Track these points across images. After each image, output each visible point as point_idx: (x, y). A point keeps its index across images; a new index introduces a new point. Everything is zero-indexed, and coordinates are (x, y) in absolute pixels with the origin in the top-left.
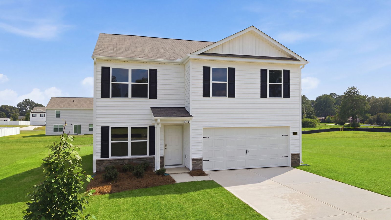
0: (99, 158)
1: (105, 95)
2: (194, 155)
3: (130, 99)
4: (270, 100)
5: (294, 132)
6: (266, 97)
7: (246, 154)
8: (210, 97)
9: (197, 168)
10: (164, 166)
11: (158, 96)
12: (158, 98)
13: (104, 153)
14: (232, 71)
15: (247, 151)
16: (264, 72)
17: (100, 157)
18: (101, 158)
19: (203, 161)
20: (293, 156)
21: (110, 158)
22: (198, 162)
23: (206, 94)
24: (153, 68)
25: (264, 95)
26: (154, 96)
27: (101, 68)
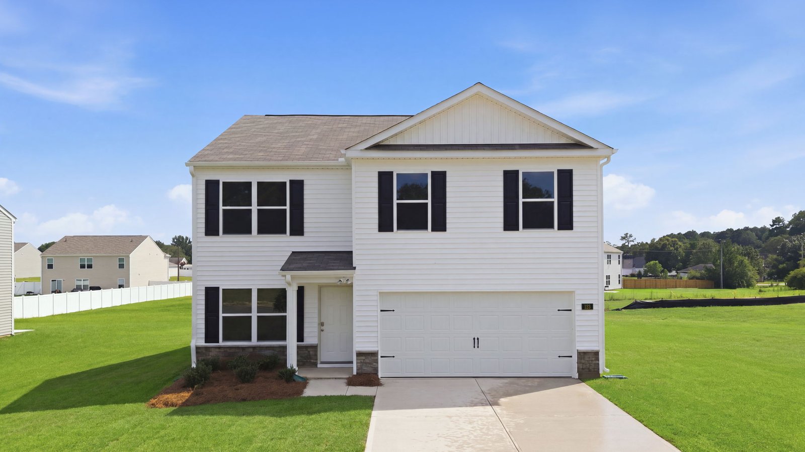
0: (202, 343)
1: (211, 229)
2: (361, 345)
3: (254, 237)
4: (524, 236)
5: (586, 304)
6: (517, 229)
7: (474, 347)
8: (393, 231)
9: (367, 369)
10: (319, 362)
11: (305, 230)
12: (305, 234)
13: (211, 334)
14: (440, 178)
15: (476, 342)
16: (510, 177)
17: (204, 340)
18: (206, 342)
19: (381, 357)
20: (582, 355)
21: (221, 343)
22: (369, 358)
23: (385, 225)
24: (297, 177)
25: (510, 224)
26: (298, 229)
27: (204, 183)
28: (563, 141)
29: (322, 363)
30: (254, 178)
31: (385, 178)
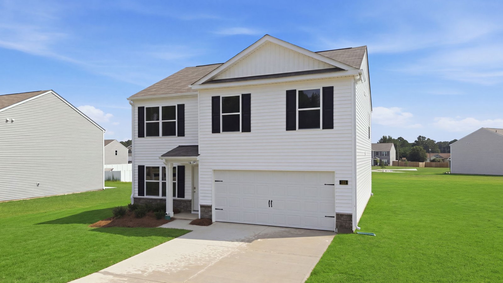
0: (137, 196)
1: (141, 135)
2: (203, 201)
3: (161, 137)
4: (300, 134)
5: (343, 181)
6: (295, 129)
7: (269, 206)
8: (220, 133)
10: (192, 210)
11: (185, 133)
12: (185, 135)
13: (141, 192)
14: (247, 98)
15: (270, 203)
16: (290, 95)
17: (137, 195)
18: (138, 196)
19: (214, 209)
20: (340, 216)
21: (145, 197)
22: (207, 209)
23: (215, 130)
24: (181, 103)
25: (290, 126)
26: (182, 133)
27: (138, 109)
28: (326, 67)
29: (194, 211)
30: (160, 105)
31: (215, 100)
